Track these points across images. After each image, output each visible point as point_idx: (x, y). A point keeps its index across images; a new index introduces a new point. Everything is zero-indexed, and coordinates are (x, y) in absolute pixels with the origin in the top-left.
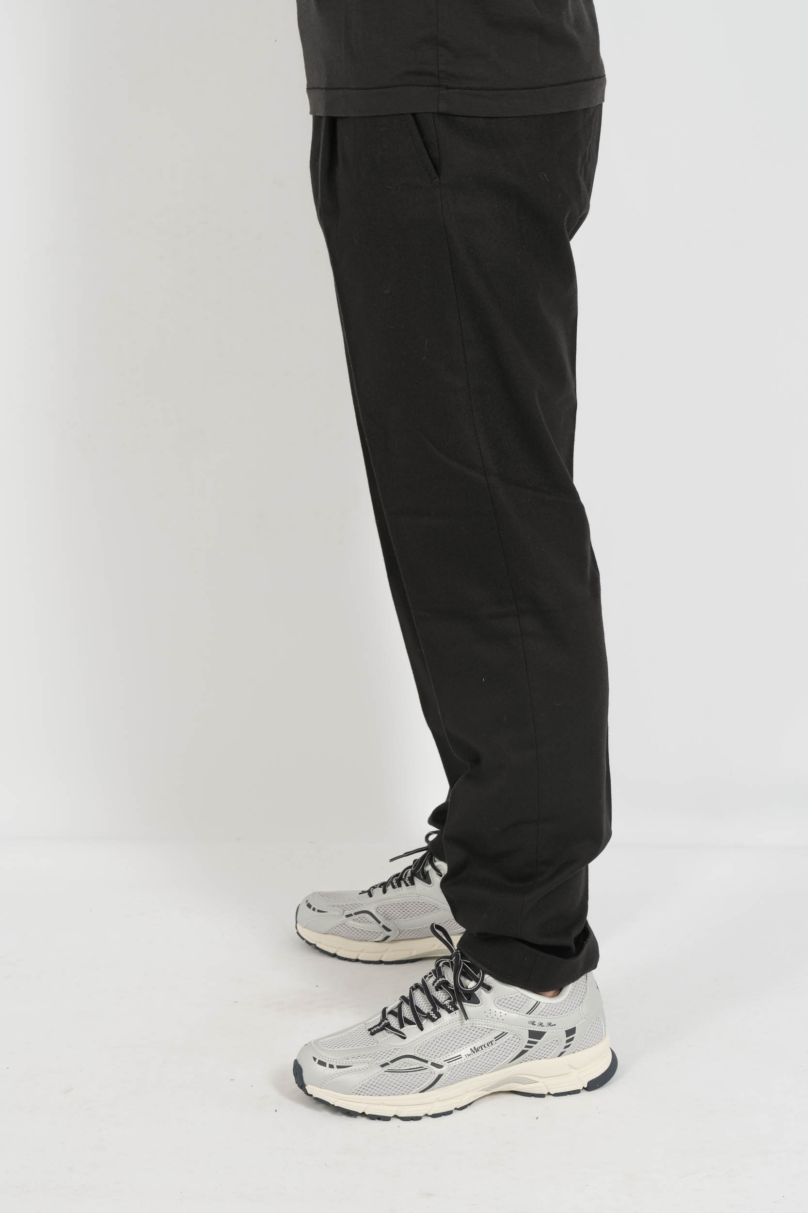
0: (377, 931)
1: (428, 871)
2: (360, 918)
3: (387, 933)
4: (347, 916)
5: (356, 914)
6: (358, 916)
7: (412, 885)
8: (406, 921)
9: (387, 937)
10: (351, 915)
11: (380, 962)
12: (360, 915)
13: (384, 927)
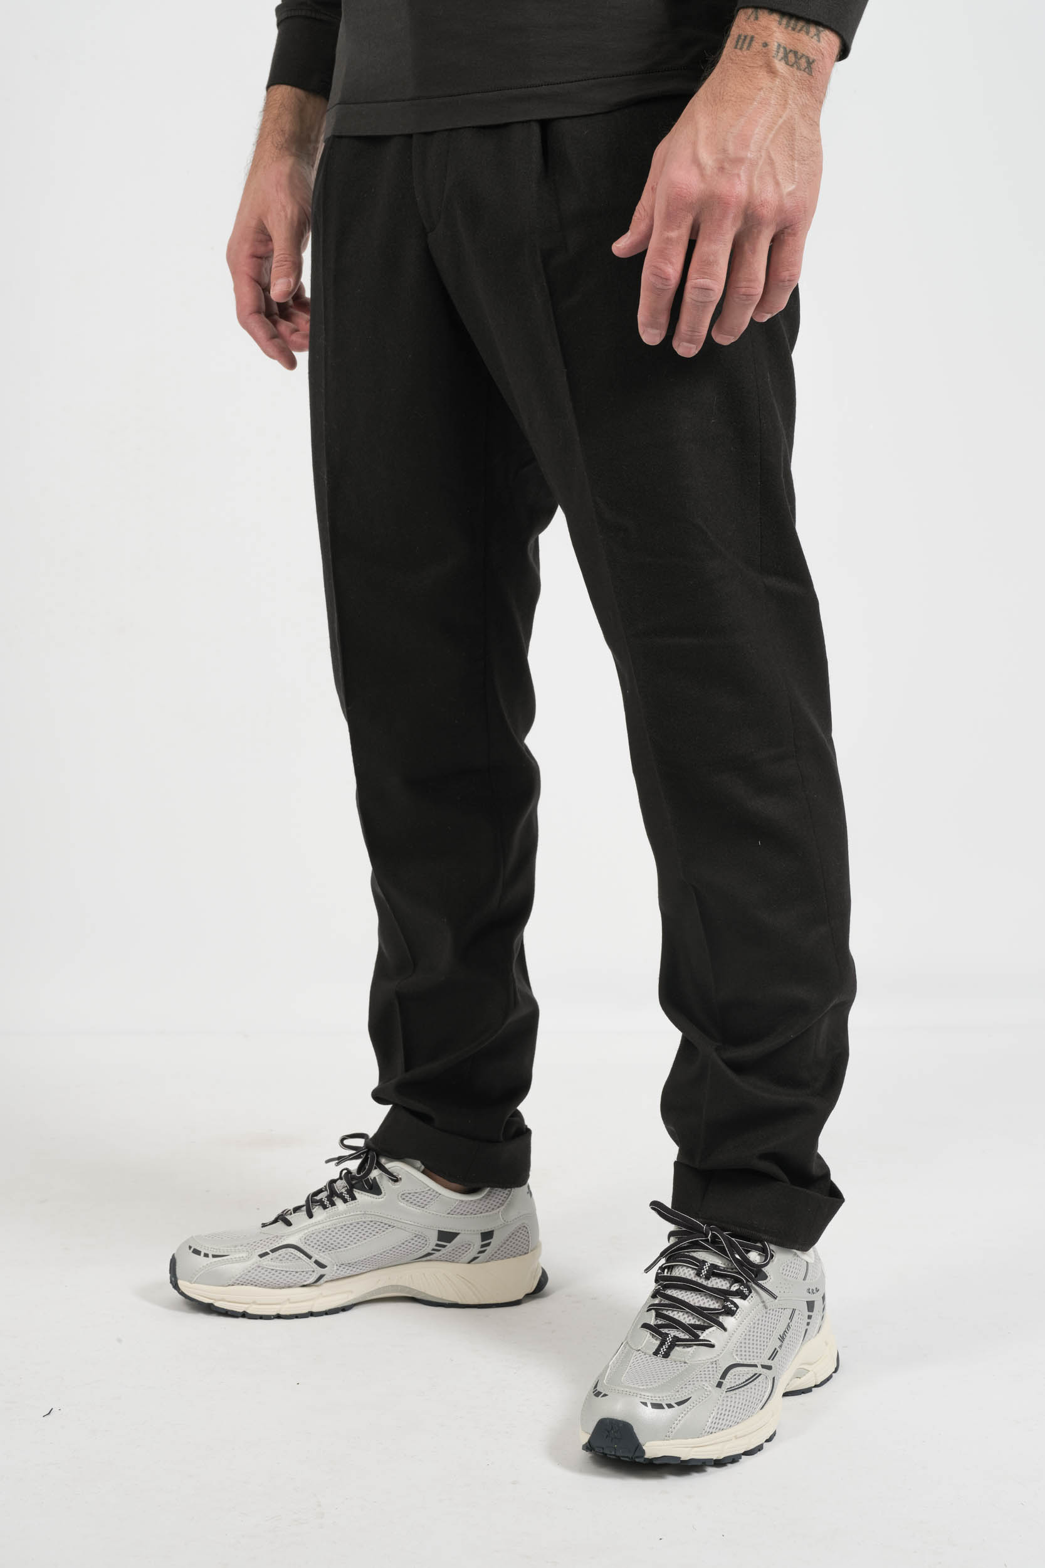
0: (307, 1270)
1: (375, 1178)
2: (280, 1255)
3: (322, 1271)
4: (261, 1256)
5: (273, 1251)
6: (278, 1253)
7: (352, 1200)
8: (347, 1250)
9: (321, 1277)
10: (266, 1254)
11: (312, 1314)
12: (280, 1251)
13: (317, 1262)
